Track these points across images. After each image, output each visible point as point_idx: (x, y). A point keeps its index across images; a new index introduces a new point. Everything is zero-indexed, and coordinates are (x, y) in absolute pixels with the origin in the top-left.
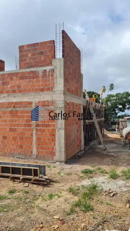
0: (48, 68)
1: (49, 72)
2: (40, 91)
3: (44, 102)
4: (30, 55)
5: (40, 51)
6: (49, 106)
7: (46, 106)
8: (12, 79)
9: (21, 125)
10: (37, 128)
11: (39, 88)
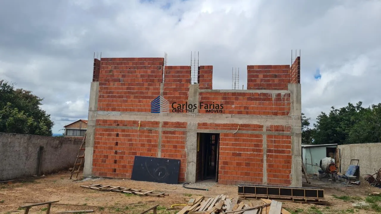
0: (283, 92)
1: (285, 96)
2: (273, 115)
3: (278, 126)
4: (261, 76)
5: (274, 74)
6: (283, 131)
7: (280, 131)
8: (237, 99)
9: (247, 150)
10: (268, 154)
11: (272, 111)
